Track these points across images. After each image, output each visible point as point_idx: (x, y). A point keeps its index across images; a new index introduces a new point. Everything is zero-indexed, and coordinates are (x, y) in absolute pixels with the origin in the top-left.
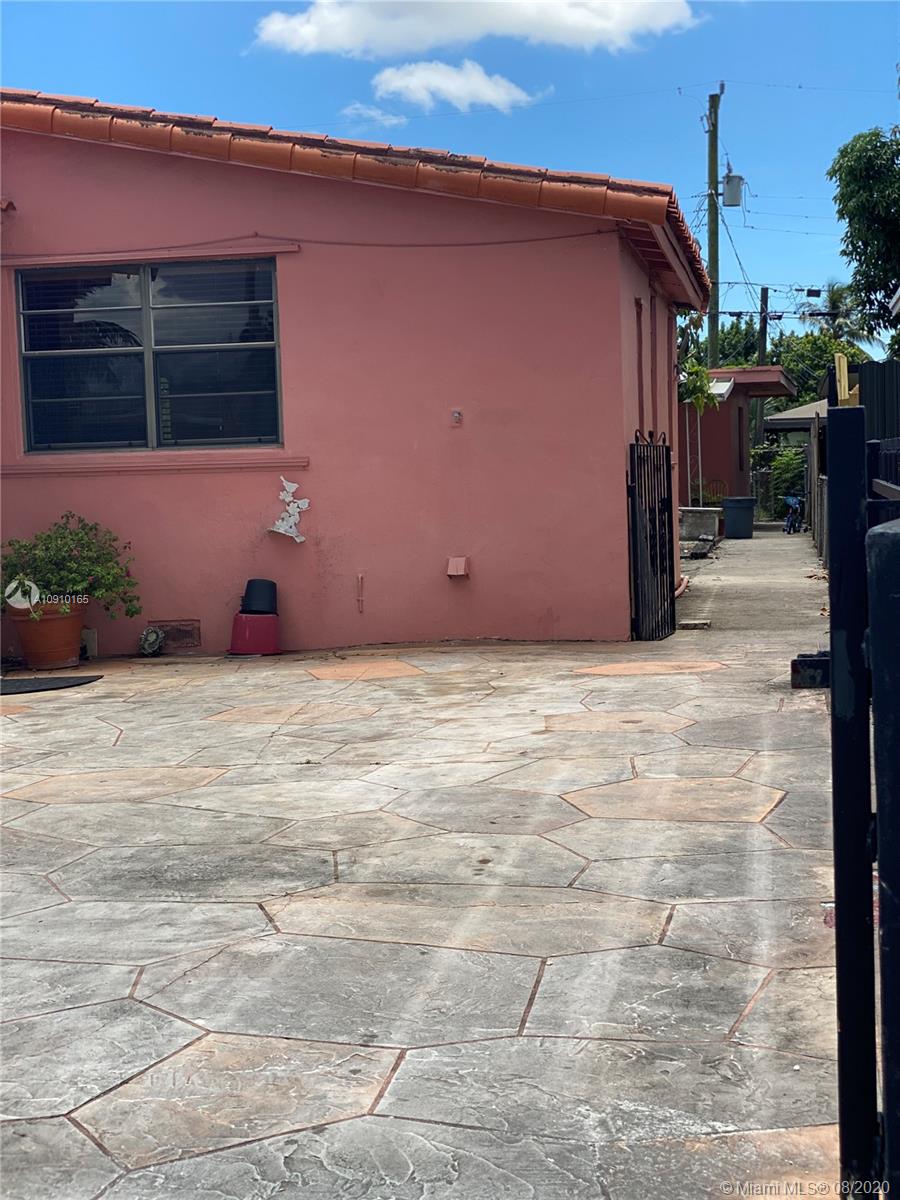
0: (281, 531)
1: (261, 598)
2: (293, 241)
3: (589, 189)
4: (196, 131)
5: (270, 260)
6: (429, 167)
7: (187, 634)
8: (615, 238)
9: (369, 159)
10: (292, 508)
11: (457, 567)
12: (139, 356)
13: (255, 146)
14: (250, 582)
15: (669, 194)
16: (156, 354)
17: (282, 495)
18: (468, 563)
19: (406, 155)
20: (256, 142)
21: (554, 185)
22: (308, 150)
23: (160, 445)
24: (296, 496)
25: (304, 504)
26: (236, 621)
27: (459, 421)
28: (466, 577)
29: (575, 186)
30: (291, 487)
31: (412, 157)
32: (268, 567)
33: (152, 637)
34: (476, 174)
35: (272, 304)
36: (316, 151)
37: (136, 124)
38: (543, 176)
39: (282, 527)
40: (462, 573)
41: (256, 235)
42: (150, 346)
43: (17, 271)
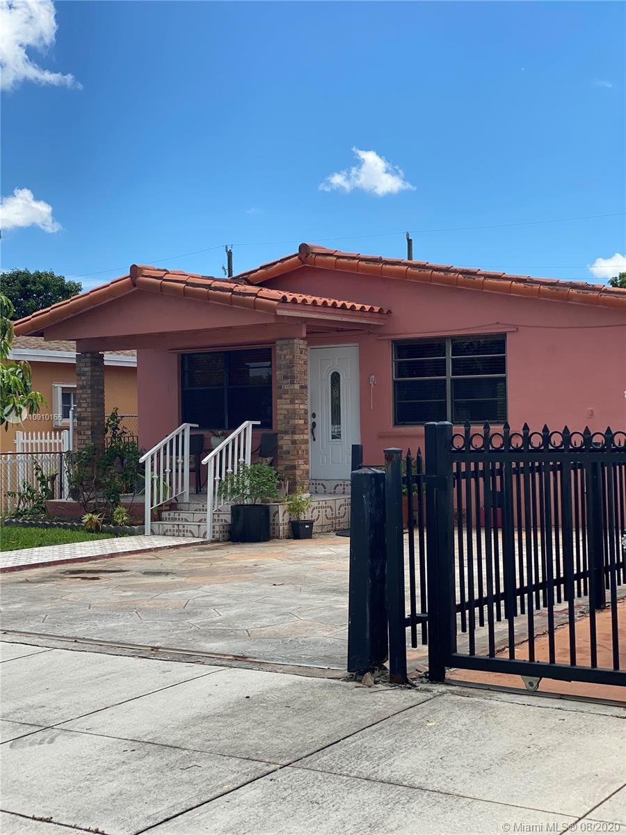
2: (515, 326)
4: (469, 276)
5: (505, 334)
6: (575, 291)
9: (546, 288)
13: (494, 283)
16: (452, 380)
19: (565, 285)
20: (495, 281)
22: (519, 284)
23: (453, 424)
27: (592, 415)
31: (567, 286)
34: (597, 294)
35: (504, 357)
36: (521, 284)
37: (442, 274)
41: (498, 323)
42: (449, 376)
43: (392, 341)
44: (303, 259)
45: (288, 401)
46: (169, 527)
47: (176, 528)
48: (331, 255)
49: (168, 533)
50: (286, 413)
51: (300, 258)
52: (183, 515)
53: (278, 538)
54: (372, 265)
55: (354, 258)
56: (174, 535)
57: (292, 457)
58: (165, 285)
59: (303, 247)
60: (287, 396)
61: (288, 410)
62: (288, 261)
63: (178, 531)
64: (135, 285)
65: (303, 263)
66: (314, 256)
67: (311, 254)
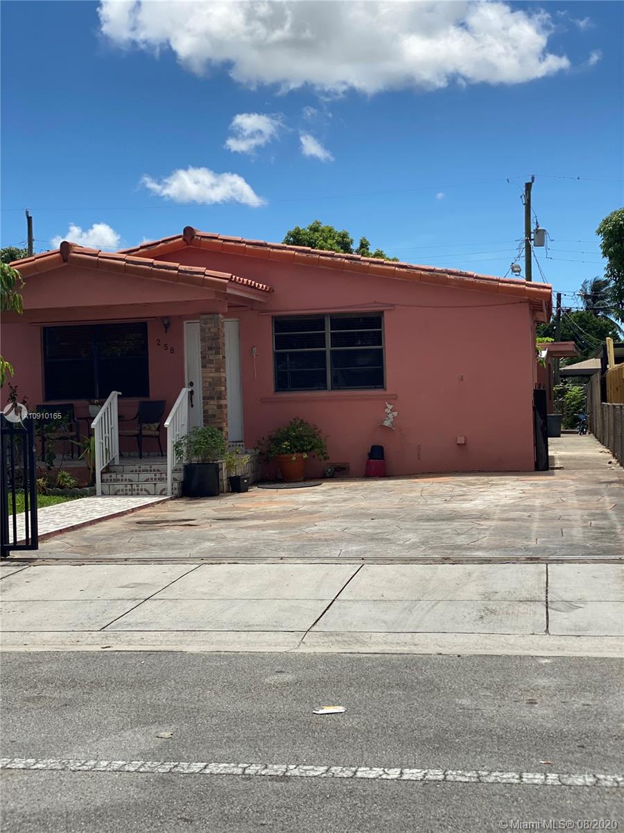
0: (387, 425)
1: (377, 453)
2: (392, 305)
3: (518, 286)
5: (382, 312)
6: (452, 277)
7: (344, 469)
8: (527, 305)
9: (427, 273)
10: (390, 416)
11: (461, 440)
12: (325, 352)
13: (378, 268)
14: (372, 447)
15: (550, 288)
16: (332, 352)
17: (386, 410)
18: (465, 440)
19: (441, 271)
20: (380, 266)
21: (504, 284)
22: (401, 270)
23: (332, 389)
24: (392, 410)
25: (395, 414)
26: (368, 464)
27: (462, 379)
28: (465, 444)
29: (512, 285)
30: (390, 407)
31: (444, 273)
32: (379, 440)
33: (330, 470)
34: (471, 279)
35: (381, 331)
36: (405, 270)
37: (329, 258)
38: (499, 281)
39: (387, 423)
40: (463, 442)
41: (375, 302)
42: (328, 348)
43: (272, 317)
44: (188, 239)
45: (213, 370)
46: (121, 487)
47: (129, 487)
48: (216, 238)
49: (121, 492)
50: (211, 380)
51: (184, 240)
52: (127, 476)
53: (223, 492)
54: (260, 248)
55: (239, 242)
56: (126, 494)
57: (219, 421)
58: (101, 262)
59: (189, 231)
60: (212, 365)
61: (213, 378)
62: (172, 242)
63: (132, 490)
64: (65, 261)
65: (188, 244)
66: (199, 238)
67: (196, 237)
